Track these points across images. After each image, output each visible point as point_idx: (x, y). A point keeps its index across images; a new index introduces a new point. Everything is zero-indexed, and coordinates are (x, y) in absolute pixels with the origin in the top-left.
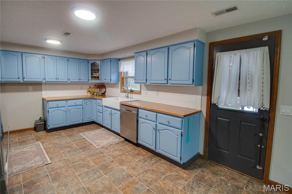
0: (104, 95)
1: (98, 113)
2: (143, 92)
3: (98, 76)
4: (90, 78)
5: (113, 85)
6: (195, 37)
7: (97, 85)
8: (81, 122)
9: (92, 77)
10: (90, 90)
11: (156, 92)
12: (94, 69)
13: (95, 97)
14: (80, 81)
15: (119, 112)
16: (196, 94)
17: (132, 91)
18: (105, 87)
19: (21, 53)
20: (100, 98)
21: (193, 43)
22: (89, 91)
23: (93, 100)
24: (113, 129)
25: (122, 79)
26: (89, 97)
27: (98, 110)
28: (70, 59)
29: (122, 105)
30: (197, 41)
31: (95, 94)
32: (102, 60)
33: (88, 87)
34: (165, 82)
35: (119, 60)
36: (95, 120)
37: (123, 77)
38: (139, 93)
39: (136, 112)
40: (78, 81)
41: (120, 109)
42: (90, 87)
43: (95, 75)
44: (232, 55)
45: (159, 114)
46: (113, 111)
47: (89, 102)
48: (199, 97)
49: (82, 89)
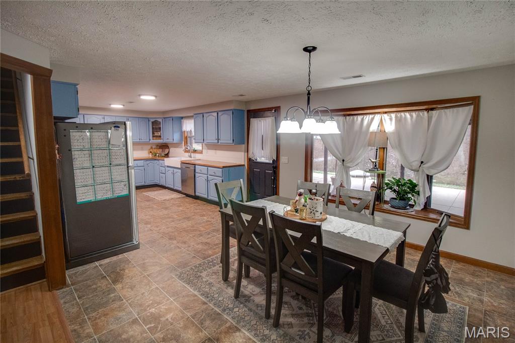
0: (167, 155)
1: (161, 174)
2: (204, 151)
3: (160, 135)
4: (151, 138)
5: (177, 145)
6: (232, 107)
7: (159, 145)
8: (143, 184)
9: (153, 136)
10: (151, 150)
11: (214, 151)
12: (156, 127)
13: (158, 158)
14: (141, 141)
15: (180, 171)
16: (241, 151)
17: (195, 151)
18: (168, 147)
19: (82, 115)
20: (162, 158)
21: (232, 111)
22: (151, 152)
23: (156, 161)
24: (175, 188)
25: (185, 139)
26: (150, 158)
27: (160, 171)
28: (129, 118)
29: (183, 163)
30: (234, 109)
31: (157, 155)
32: (164, 118)
33: (149, 147)
34: (216, 141)
35: (182, 118)
36: (158, 182)
37: (187, 137)
38: (201, 152)
39: (193, 168)
40: (138, 141)
41: (181, 167)
42: (152, 148)
43: (156, 134)
44: (259, 122)
45: (209, 168)
46: (175, 170)
47: (151, 163)
48: (243, 153)
49: (142, 149)
